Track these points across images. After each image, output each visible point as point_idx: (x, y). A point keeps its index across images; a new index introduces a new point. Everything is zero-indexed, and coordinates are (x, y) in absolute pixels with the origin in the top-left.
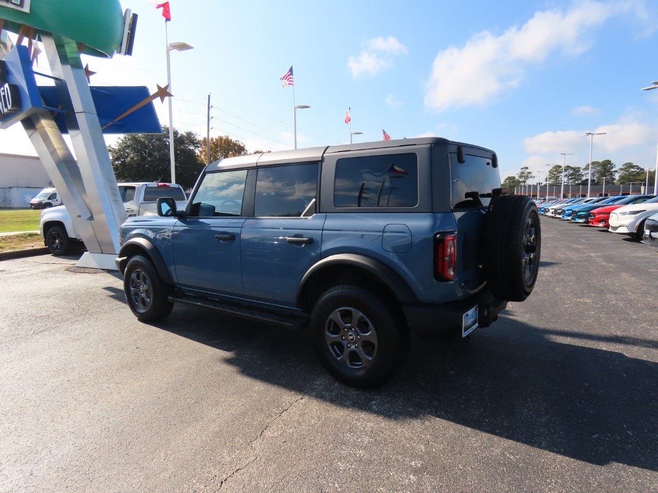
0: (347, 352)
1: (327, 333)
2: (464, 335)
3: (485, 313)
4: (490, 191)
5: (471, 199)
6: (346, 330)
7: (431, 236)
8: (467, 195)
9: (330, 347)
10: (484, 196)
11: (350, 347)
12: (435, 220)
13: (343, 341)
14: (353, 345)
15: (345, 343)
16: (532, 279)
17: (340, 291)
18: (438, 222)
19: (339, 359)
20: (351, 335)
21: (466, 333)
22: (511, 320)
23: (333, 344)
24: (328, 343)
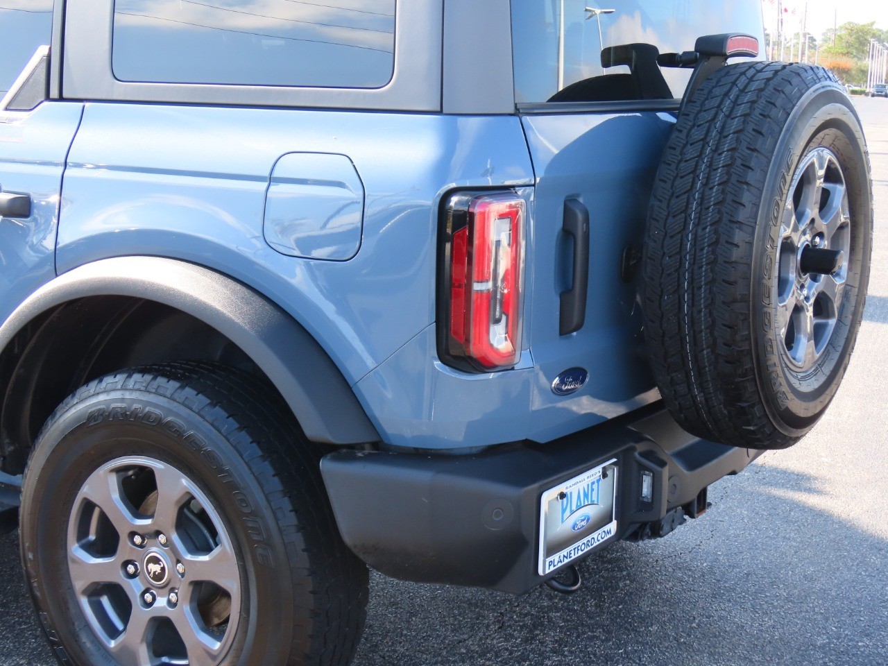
0: (141, 616)
1: (76, 551)
2: (547, 565)
3: (646, 490)
4: (688, 46)
5: (624, 70)
6: (138, 539)
7: (430, 201)
8: (611, 56)
9: (84, 602)
10: (672, 60)
11: (149, 605)
12: (450, 142)
13: (131, 581)
14: (162, 596)
15: (134, 588)
16: (828, 369)
17: (116, 395)
18: (462, 151)
19: (112, 644)
20: (155, 560)
21: (555, 557)
22: (804, 509)
23: (95, 591)
24: (79, 585)
